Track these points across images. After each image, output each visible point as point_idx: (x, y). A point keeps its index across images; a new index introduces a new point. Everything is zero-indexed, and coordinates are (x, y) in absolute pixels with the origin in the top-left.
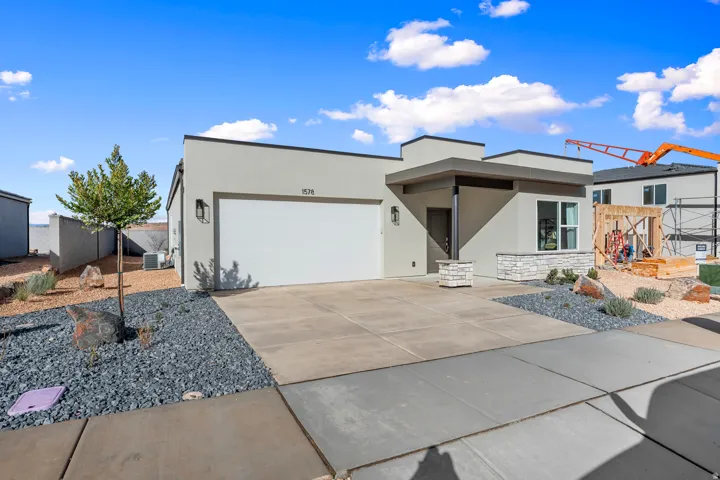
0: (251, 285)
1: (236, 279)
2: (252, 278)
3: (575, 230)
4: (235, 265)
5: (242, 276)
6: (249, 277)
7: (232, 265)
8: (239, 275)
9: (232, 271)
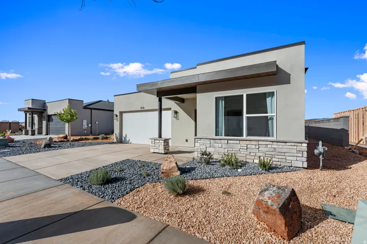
0: (129, 142)
1: (126, 140)
9: (125, 137)
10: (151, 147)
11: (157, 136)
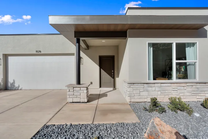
0: (19, 88)
1: (14, 86)
2: (20, 86)
3: (194, 64)
4: (14, 81)
5: (16, 85)
6: (19, 86)
7: (13, 81)
8: (15, 85)
9: (12, 83)
10: (68, 96)
11: (74, 81)
